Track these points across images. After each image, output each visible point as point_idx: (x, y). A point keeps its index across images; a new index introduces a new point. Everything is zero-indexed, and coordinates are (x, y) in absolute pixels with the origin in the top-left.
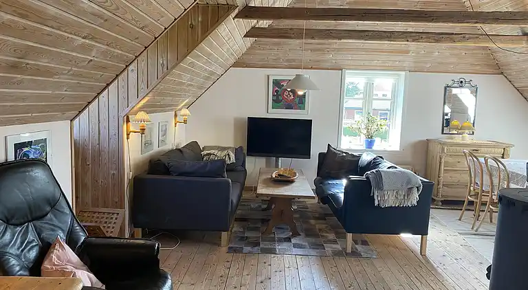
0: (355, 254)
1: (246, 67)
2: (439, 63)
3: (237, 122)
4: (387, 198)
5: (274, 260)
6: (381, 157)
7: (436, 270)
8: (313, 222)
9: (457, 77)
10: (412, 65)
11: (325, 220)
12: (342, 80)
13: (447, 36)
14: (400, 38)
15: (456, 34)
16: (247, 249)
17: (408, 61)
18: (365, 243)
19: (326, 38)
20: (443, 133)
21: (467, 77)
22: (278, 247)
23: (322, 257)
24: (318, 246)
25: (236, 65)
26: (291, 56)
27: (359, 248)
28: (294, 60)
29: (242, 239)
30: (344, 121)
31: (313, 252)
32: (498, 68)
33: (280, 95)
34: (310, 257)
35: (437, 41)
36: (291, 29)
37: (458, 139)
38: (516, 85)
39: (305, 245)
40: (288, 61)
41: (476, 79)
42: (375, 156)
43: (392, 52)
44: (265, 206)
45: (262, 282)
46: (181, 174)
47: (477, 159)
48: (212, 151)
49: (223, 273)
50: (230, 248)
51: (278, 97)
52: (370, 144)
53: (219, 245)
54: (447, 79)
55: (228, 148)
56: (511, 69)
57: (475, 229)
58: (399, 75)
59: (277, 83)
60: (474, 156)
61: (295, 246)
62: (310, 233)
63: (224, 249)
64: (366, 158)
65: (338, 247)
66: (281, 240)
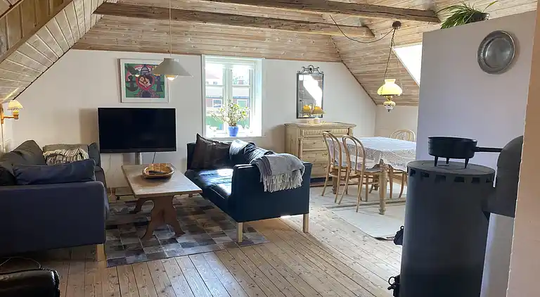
0: (246, 242)
1: (91, 49)
2: (292, 51)
3: (84, 115)
4: (275, 183)
5: (167, 264)
6: (253, 144)
7: (321, 244)
8: (192, 217)
9: (306, 64)
10: (268, 52)
11: (204, 213)
12: (202, 65)
13: (304, 24)
14: (263, 24)
15: (312, 23)
16: (131, 259)
17: (264, 48)
18: (251, 230)
19: (189, 20)
20: (297, 118)
21: (315, 64)
22: (167, 250)
23: (216, 252)
24: (209, 242)
25: (76, 46)
26: (146, 38)
27: (249, 236)
28: (148, 43)
29: (120, 248)
30: (208, 109)
31: (205, 248)
32: (338, 56)
33: (135, 82)
34: (205, 255)
35: (296, 29)
36: (151, 7)
37: (311, 122)
38: (354, 71)
39: (193, 243)
40: (141, 43)
41: (323, 66)
42: (247, 144)
43: (249, 38)
44: (133, 208)
45: (163, 292)
46: (32, 183)
47: (336, 139)
48: (58, 151)
49: (112, 291)
50: (110, 261)
51: (132, 85)
52: (234, 131)
53: (95, 260)
54: (299, 65)
55: (78, 146)
56: (348, 58)
57: (338, 201)
58: (255, 62)
59: (130, 68)
60: (334, 137)
61: (185, 245)
62: (194, 230)
63: (102, 263)
64: (237, 146)
65: (228, 239)
66: (165, 243)
